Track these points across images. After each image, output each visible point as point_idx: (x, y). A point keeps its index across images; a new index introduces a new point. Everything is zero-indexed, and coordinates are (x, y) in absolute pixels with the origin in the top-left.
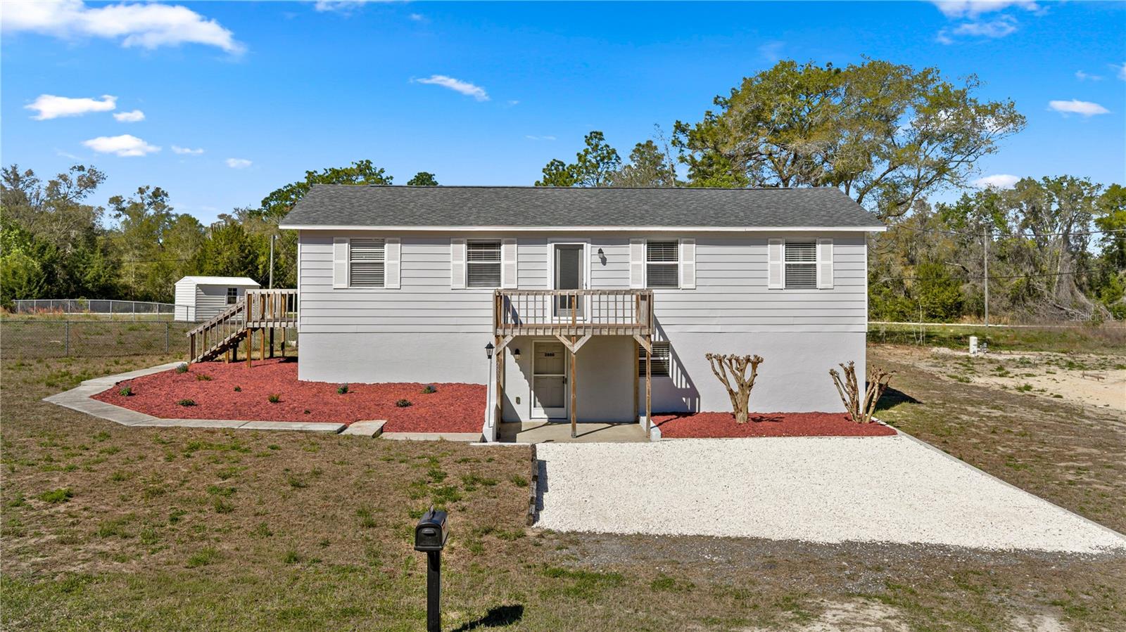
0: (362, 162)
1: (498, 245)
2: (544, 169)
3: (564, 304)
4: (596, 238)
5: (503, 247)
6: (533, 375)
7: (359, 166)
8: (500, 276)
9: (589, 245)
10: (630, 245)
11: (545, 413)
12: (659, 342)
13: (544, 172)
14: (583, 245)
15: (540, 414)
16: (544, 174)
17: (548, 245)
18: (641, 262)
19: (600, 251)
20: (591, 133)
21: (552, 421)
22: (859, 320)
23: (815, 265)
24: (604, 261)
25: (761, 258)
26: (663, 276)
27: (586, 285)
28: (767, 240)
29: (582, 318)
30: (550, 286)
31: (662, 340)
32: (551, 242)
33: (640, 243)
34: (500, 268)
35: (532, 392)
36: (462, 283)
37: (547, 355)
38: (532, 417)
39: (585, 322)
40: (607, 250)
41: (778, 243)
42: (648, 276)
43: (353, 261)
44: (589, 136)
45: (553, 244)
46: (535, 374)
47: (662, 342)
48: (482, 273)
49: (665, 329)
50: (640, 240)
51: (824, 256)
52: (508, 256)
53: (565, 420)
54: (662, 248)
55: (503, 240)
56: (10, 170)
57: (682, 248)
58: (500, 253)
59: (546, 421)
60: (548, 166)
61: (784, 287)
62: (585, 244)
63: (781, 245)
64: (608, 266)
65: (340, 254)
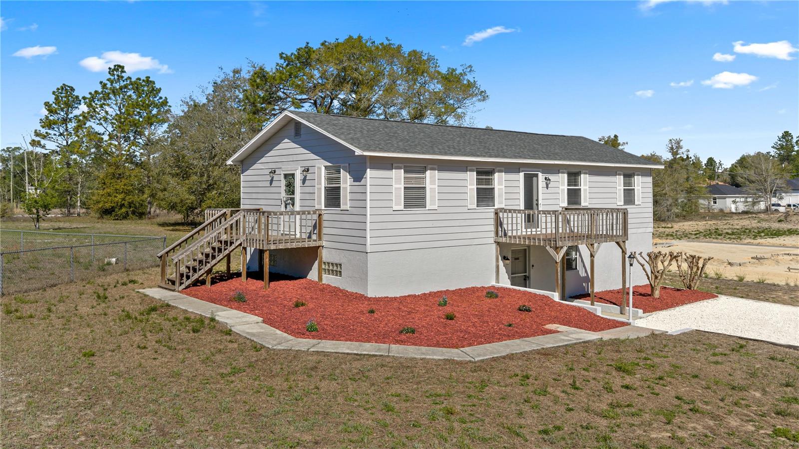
1: (493, 173)
3: (530, 220)
4: (546, 169)
5: (496, 175)
6: (511, 276)
8: (494, 198)
9: (541, 174)
10: (560, 174)
14: (538, 174)
17: (521, 174)
18: (565, 188)
19: (546, 179)
22: (650, 225)
23: (634, 189)
24: (547, 186)
25: (614, 185)
26: (573, 197)
27: (541, 206)
28: (616, 172)
30: (522, 207)
32: (522, 171)
33: (565, 173)
34: (494, 191)
36: (474, 204)
37: (516, 259)
40: (549, 178)
42: (568, 197)
43: (407, 186)
45: (523, 173)
46: (512, 274)
48: (485, 196)
50: (564, 171)
51: (638, 183)
52: (499, 180)
54: (574, 177)
55: (496, 169)
57: (582, 177)
58: (494, 179)
61: (623, 204)
63: (622, 176)
64: (550, 190)
65: (397, 179)
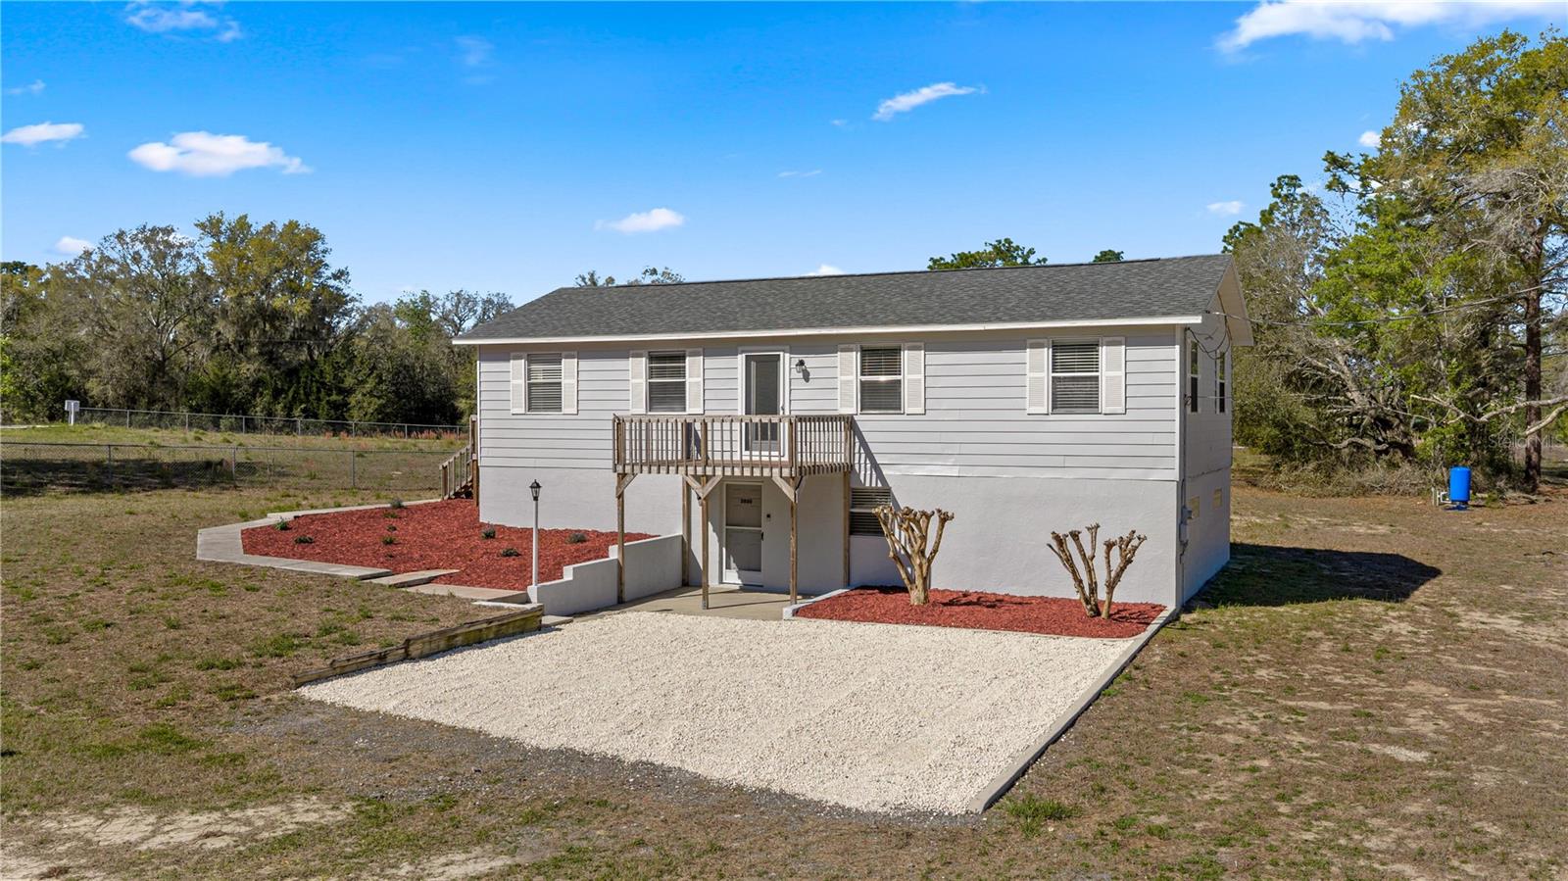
0: (1000, 242)
1: (681, 358)
2: (1225, 237)
3: (756, 434)
4: (797, 345)
5: (687, 359)
6: (725, 527)
7: (995, 247)
8: (684, 397)
9: (787, 355)
10: (839, 353)
11: (739, 578)
12: (877, 488)
13: (1224, 241)
14: (779, 355)
15: (732, 578)
16: (1225, 244)
17: (739, 356)
18: (853, 377)
19: (801, 363)
20: (1279, 179)
21: (746, 588)
22: (1167, 463)
23: (1097, 377)
24: (806, 377)
25: (1016, 369)
26: (881, 397)
27: (783, 409)
28: (1025, 341)
29: (777, 453)
30: (741, 411)
31: (880, 485)
32: (743, 352)
33: (851, 350)
34: (684, 388)
35: (724, 549)
36: (641, 407)
37: (744, 501)
38: (724, 581)
39: (783, 459)
40: (811, 361)
41: (1041, 346)
42: (862, 396)
43: (532, 381)
44: (1276, 183)
45: (744, 355)
46: (727, 525)
47: (879, 488)
48: (667, 394)
49: (886, 472)
50: (852, 346)
51: (1111, 363)
52: (695, 370)
53: (760, 588)
54: (880, 356)
55: (688, 351)
56: (587, 277)
57: (906, 356)
58: (684, 367)
59: (737, 587)
60: (1230, 231)
61: (1050, 411)
62: (781, 353)
63: (1046, 349)
64: (812, 384)
65: (515, 372)
